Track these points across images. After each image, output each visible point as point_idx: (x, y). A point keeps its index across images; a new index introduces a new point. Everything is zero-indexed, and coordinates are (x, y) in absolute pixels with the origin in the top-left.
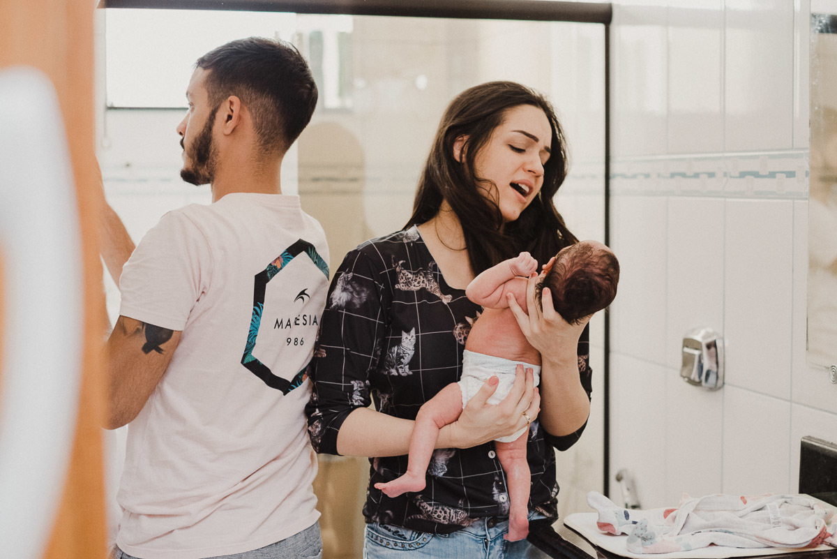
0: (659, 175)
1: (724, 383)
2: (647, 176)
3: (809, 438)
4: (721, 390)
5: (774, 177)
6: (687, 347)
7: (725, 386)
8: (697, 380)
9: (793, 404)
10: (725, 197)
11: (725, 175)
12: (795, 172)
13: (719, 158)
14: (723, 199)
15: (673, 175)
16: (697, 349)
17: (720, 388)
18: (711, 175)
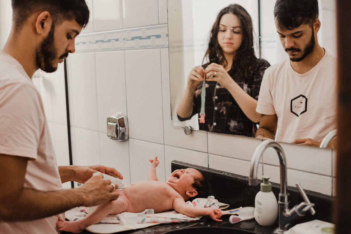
0: (90, 42)
1: (129, 138)
2: (84, 43)
3: (175, 161)
4: (128, 141)
5: (150, 38)
6: (109, 122)
7: (130, 139)
8: (116, 137)
9: (165, 146)
10: (124, 50)
11: (124, 39)
12: (160, 35)
13: (120, 32)
14: (123, 51)
15: (97, 42)
16: (114, 123)
17: (127, 140)
18: (117, 40)
